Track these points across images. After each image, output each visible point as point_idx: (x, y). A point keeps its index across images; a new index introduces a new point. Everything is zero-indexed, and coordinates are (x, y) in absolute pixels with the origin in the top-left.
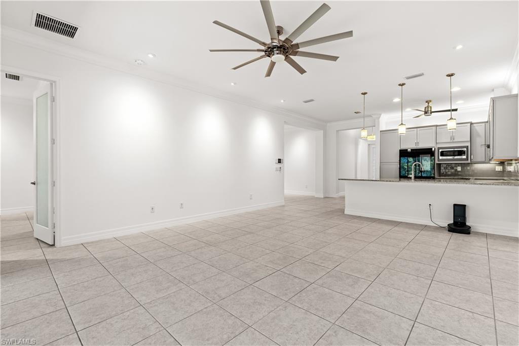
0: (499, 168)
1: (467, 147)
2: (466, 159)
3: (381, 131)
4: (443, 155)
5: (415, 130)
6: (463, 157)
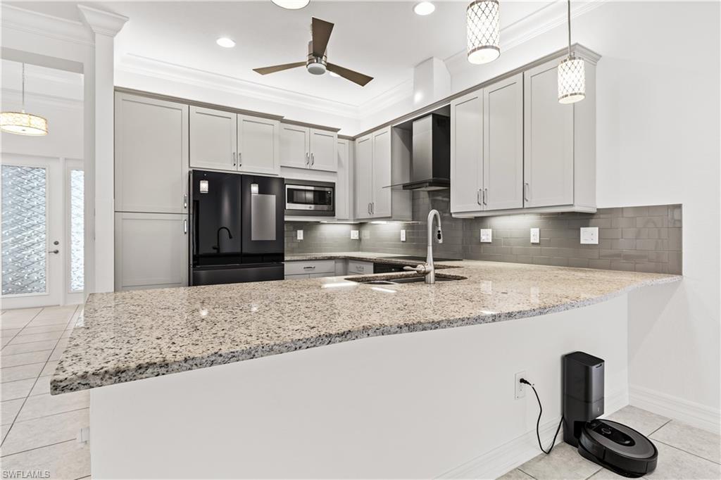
1: (332, 186)
2: (331, 213)
3: (117, 89)
4: (291, 200)
5: (233, 115)
6: (325, 207)
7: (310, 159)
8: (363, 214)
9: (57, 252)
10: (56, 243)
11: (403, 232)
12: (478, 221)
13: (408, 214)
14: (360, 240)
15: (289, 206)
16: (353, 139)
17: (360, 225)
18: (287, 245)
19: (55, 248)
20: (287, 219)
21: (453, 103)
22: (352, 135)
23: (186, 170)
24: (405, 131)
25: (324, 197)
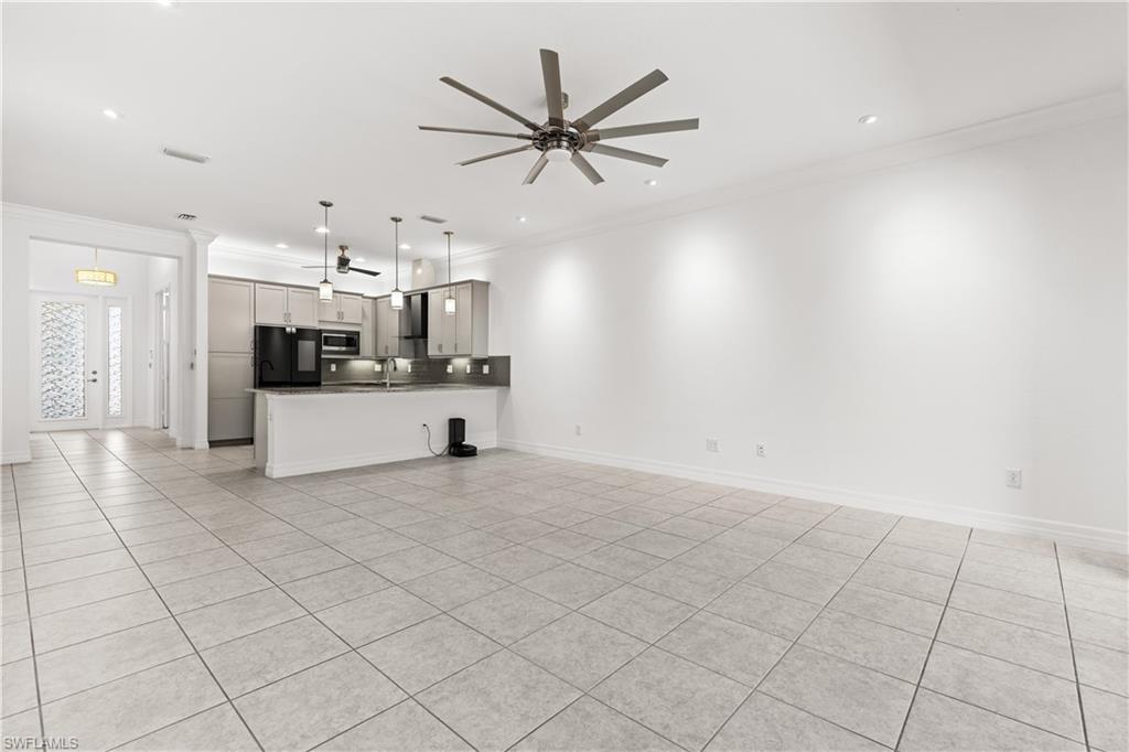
0: (378, 368)
1: (358, 333)
2: (357, 353)
3: (210, 276)
4: (326, 344)
5: (285, 288)
6: (353, 349)
7: (340, 315)
8: (382, 354)
9: (95, 381)
10: (95, 373)
11: (410, 366)
12: (447, 361)
13: (412, 354)
14: (382, 372)
15: (324, 348)
16: (375, 299)
17: (382, 361)
18: (323, 375)
19: (94, 377)
20: (323, 356)
21: (430, 292)
22: (375, 295)
23: (253, 325)
24: (408, 299)
25: (351, 342)
